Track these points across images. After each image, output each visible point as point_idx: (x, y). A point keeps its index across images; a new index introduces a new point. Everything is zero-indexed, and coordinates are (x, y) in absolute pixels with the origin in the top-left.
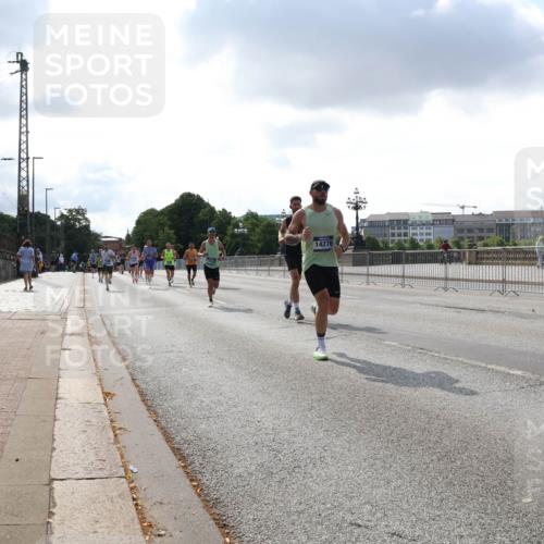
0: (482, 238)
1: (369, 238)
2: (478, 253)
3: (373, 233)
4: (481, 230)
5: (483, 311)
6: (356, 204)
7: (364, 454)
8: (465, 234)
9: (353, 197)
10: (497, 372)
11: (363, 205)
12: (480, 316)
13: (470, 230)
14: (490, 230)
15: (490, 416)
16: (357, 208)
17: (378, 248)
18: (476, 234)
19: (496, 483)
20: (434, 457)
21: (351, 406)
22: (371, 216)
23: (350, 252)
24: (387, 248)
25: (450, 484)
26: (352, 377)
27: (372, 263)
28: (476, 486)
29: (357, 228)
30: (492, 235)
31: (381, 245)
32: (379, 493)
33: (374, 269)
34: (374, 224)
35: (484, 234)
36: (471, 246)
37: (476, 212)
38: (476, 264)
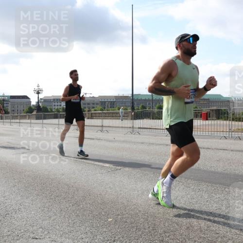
0: (94, 108)
1: (43, 107)
2: (92, 114)
3: (46, 105)
4: (93, 104)
5: (93, 139)
6: (38, 91)
7: (39, 205)
8: (86, 106)
9: (36, 88)
10: (99, 165)
11: (41, 92)
12: (92, 141)
13: (89, 104)
14: (97, 104)
15: (95, 185)
16: (38, 93)
17: (48, 112)
18: (91, 106)
19: (97, 214)
20: (71, 205)
21: (33, 184)
22: (45, 97)
23: (34, 113)
24: (52, 111)
25: (78, 216)
26: (34, 170)
27: (45, 118)
28: (89, 216)
29: (38, 102)
30: (98, 106)
31: (49, 110)
32: (45, 223)
33: (45, 121)
34: (46, 100)
35: (95, 106)
36: (89, 111)
37: (92, 96)
38: (91, 119)
